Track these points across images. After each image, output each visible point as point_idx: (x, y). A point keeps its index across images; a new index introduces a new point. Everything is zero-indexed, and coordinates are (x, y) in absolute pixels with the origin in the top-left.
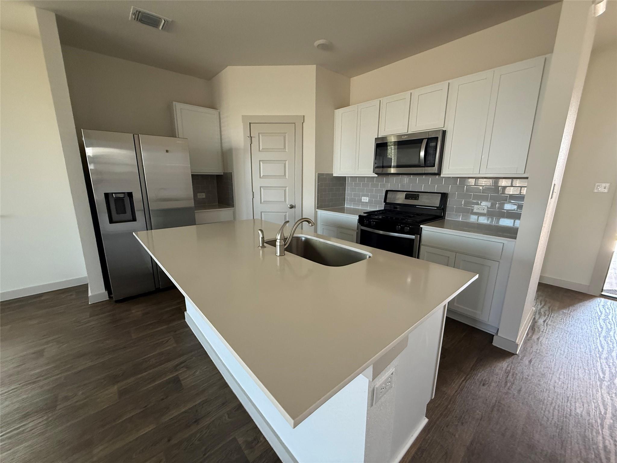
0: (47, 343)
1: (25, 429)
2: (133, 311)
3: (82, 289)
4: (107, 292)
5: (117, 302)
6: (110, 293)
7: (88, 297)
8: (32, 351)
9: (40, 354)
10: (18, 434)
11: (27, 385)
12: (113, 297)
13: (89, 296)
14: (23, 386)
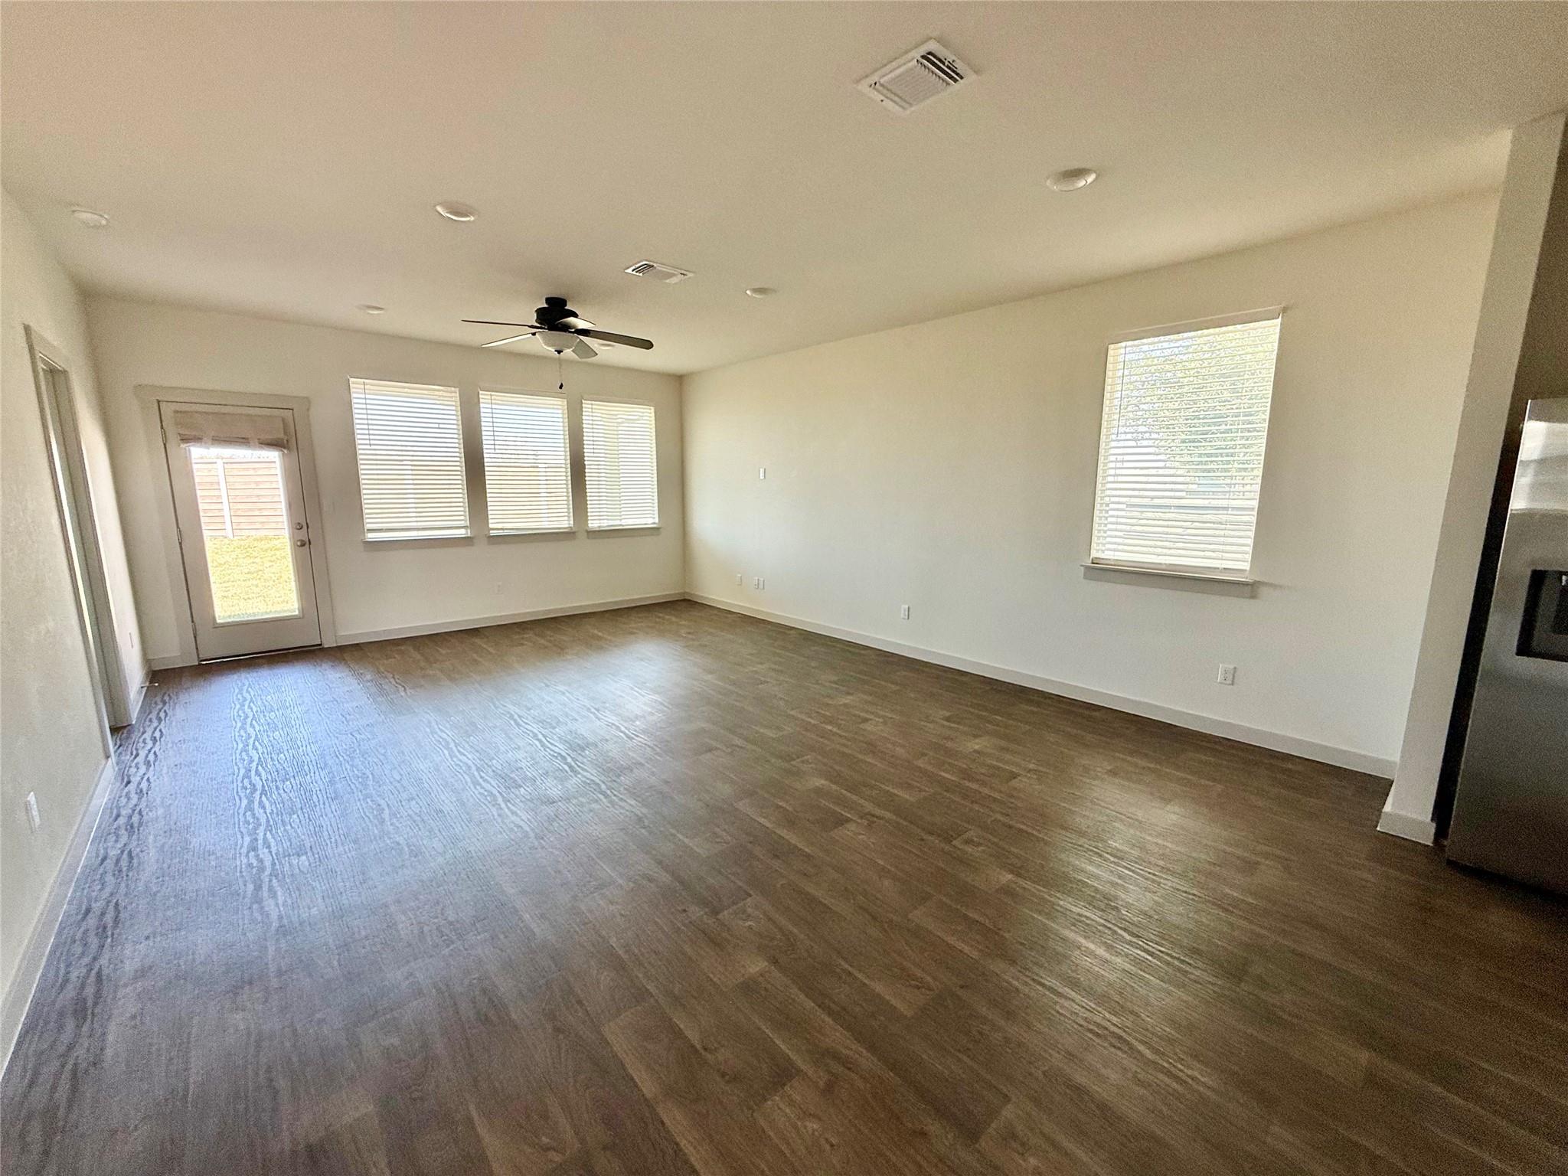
0: (1267, 856)
1: (1191, 973)
2: (1493, 918)
3: (1377, 788)
4: (1434, 825)
5: (1452, 864)
6: (1441, 832)
7: (1380, 811)
8: (1239, 852)
9: (1249, 867)
10: (1179, 970)
11: (1214, 904)
12: (1445, 846)
13: (1384, 810)
14: (1209, 901)
